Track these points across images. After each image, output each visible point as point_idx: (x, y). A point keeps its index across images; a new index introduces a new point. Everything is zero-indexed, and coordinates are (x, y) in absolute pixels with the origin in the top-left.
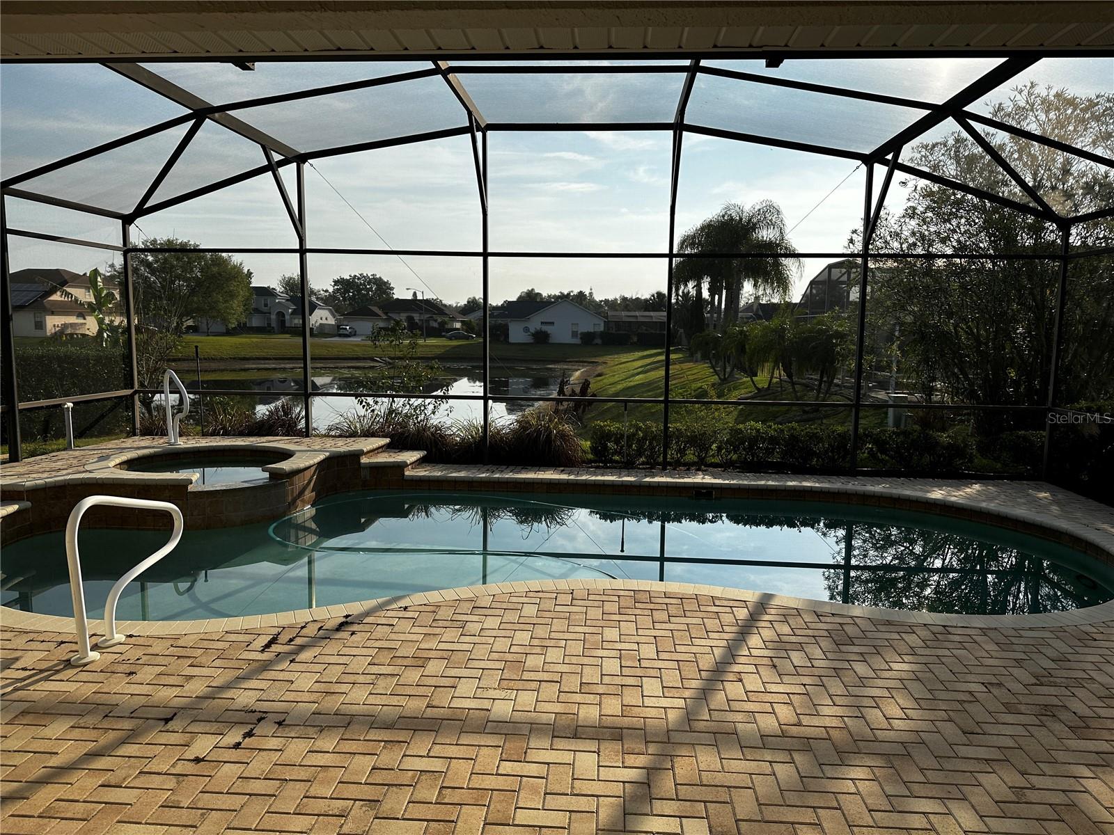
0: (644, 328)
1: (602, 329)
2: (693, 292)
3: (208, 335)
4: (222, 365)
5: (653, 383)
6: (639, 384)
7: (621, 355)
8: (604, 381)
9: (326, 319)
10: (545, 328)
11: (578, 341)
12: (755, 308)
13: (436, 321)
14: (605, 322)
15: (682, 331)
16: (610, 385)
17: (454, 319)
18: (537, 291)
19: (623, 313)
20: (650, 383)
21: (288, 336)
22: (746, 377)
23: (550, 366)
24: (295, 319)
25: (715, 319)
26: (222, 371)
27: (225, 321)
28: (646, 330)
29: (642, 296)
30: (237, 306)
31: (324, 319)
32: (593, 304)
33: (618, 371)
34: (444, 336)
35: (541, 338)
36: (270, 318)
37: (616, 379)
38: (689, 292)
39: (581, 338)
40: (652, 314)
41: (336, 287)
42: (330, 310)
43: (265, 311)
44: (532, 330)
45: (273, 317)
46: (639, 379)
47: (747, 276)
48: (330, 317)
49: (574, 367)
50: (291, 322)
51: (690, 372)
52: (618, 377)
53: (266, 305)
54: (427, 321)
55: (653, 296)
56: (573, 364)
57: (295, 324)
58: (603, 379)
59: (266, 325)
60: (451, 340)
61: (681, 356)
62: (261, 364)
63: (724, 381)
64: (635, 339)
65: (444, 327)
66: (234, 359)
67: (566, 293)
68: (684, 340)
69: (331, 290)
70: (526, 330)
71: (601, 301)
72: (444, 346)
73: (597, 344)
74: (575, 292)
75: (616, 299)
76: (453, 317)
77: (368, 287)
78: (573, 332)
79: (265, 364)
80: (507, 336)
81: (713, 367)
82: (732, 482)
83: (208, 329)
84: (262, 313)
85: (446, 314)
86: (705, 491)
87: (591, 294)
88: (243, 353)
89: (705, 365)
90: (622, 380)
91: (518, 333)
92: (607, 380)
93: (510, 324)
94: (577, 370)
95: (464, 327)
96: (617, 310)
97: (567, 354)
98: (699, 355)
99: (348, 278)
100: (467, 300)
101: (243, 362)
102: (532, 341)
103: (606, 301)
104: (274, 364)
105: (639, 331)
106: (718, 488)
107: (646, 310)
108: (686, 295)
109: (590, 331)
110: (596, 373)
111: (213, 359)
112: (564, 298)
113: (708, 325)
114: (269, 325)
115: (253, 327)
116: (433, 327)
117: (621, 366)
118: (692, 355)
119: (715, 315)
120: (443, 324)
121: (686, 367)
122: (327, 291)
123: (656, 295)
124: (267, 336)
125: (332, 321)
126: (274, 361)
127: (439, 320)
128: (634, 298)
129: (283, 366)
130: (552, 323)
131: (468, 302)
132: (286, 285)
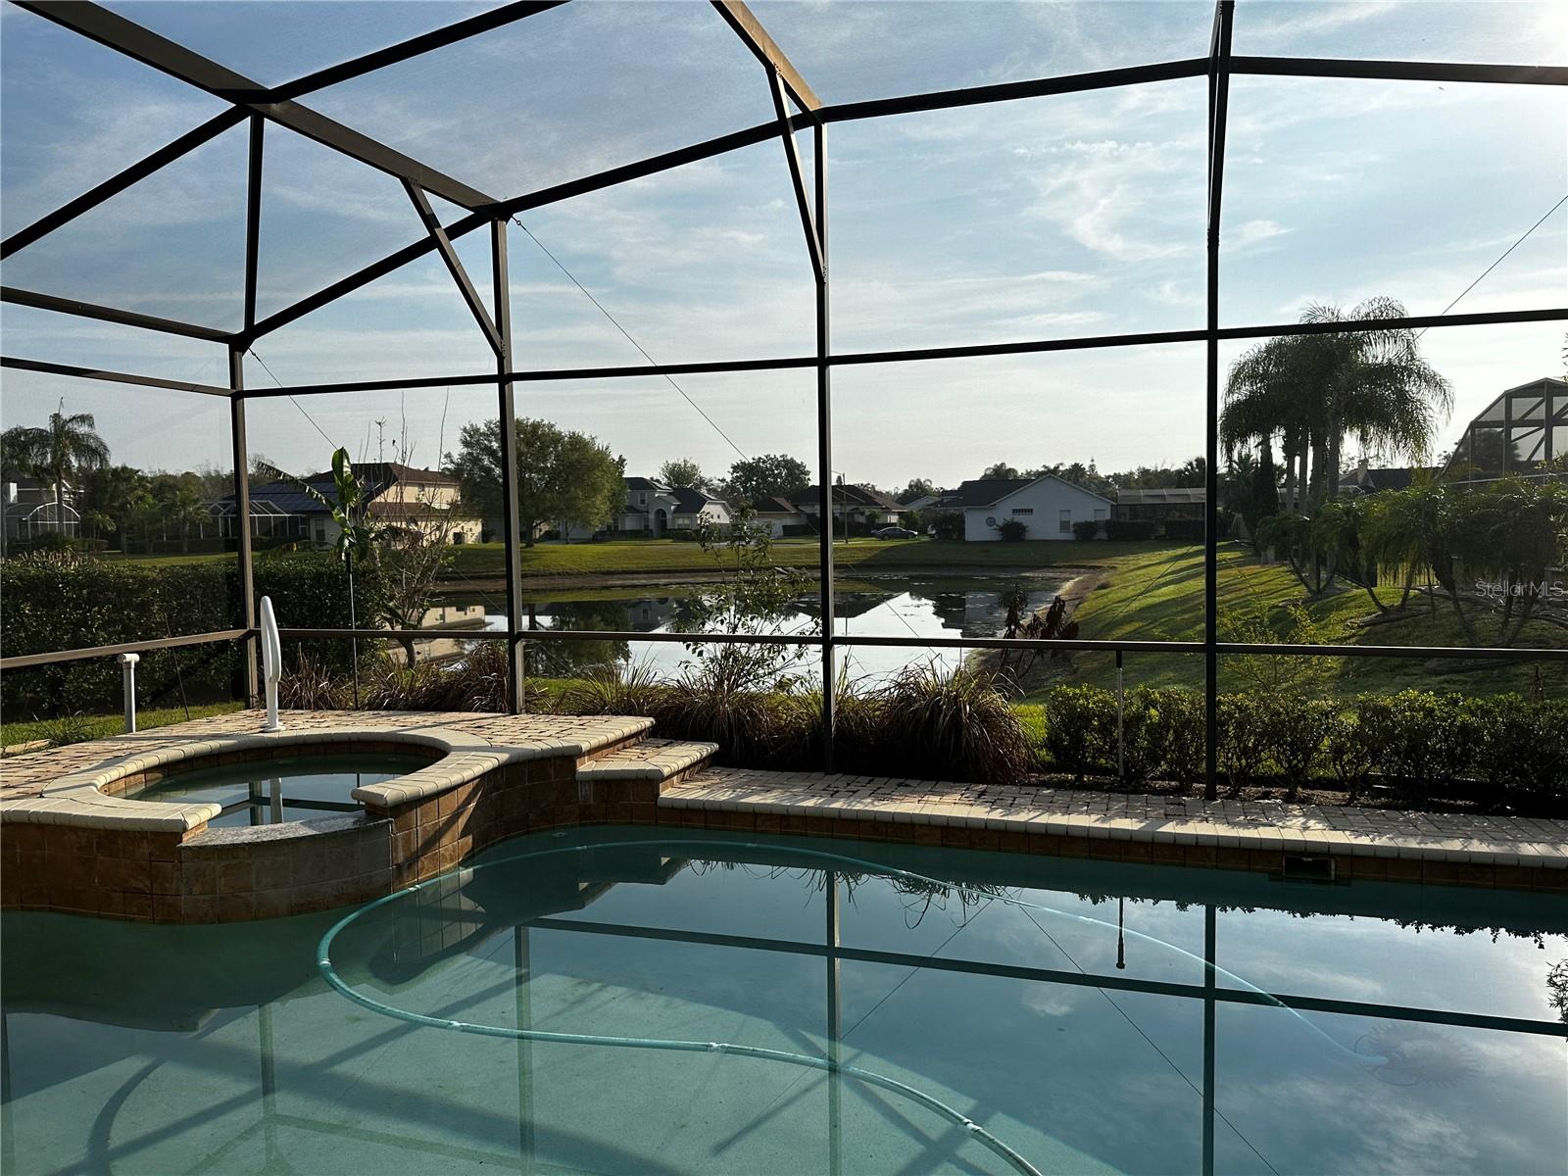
0: (1178, 514)
1: (1108, 517)
2: (1256, 455)
3: (567, 543)
4: (578, 582)
5: (1192, 599)
6: (1168, 600)
7: (1140, 556)
8: (1110, 596)
9: (719, 517)
10: (1019, 518)
11: (1069, 536)
12: (1361, 478)
13: (863, 514)
14: (1112, 505)
15: (1240, 516)
16: (1119, 602)
17: (888, 511)
18: (1008, 466)
19: (1142, 492)
20: (1185, 600)
21: (669, 541)
22: (1357, 588)
23: (1027, 574)
24: (679, 518)
25: (1297, 497)
26: (580, 589)
27: (586, 523)
28: (1180, 517)
29: (1173, 465)
30: (601, 504)
31: (715, 517)
32: (1096, 481)
33: (1134, 579)
34: (873, 535)
35: (1013, 533)
36: (648, 519)
37: (1130, 592)
38: (1248, 456)
39: (1075, 531)
40: (1189, 491)
41: (735, 475)
42: (723, 505)
43: (641, 509)
44: (1000, 522)
45: (652, 516)
46: (1167, 592)
47: (1351, 424)
48: (723, 514)
49: (1064, 575)
50: (674, 522)
51: (1256, 580)
52: (1133, 590)
53: (643, 502)
54: (851, 514)
55: (1191, 464)
56: (1062, 570)
57: (679, 525)
58: (1108, 593)
59: (643, 528)
60: (883, 539)
61: (1238, 554)
62: (628, 579)
63: (1317, 594)
64: (1162, 530)
65: (874, 522)
66: (596, 573)
67: (1052, 467)
68: (1244, 531)
69: (729, 478)
70: (991, 521)
71: (1109, 477)
72: (871, 549)
73: (1100, 540)
74: (1067, 466)
75: (1131, 473)
76: (887, 508)
77: (776, 472)
78: (1062, 522)
79: (633, 579)
80: (962, 531)
81: (1297, 572)
82: (1377, 842)
83: (567, 535)
84: (639, 512)
85: (876, 504)
86: (1310, 860)
87: (1092, 467)
88: (607, 565)
89: (1281, 569)
90: (1140, 594)
91: (978, 527)
92: (1115, 594)
93: (965, 514)
94: (1068, 580)
95: (903, 521)
96: (1130, 488)
97: (1054, 556)
98: (1271, 553)
99: (751, 461)
100: (908, 484)
101: (607, 577)
102: (999, 538)
103: (1116, 477)
104: (645, 579)
105: (1169, 518)
106: (1342, 856)
107: (1180, 485)
108: (1244, 461)
109: (1088, 520)
110: (1098, 583)
111: (568, 574)
112: (1050, 474)
113: (1284, 505)
114: (647, 527)
115: (625, 531)
116: (859, 523)
117: (1139, 572)
118: (1258, 554)
119: (1296, 490)
120: (873, 517)
121: (1249, 572)
122: (723, 480)
123: (1194, 463)
124: (643, 542)
125: (725, 520)
126: (645, 576)
127: (867, 513)
128: (1159, 470)
129: (655, 581)
130: (1030, 511)
131: (910, 486)
132: (670, 474)
